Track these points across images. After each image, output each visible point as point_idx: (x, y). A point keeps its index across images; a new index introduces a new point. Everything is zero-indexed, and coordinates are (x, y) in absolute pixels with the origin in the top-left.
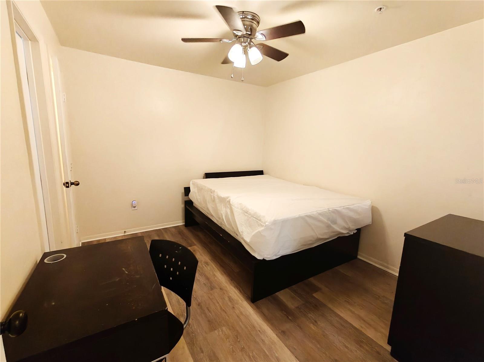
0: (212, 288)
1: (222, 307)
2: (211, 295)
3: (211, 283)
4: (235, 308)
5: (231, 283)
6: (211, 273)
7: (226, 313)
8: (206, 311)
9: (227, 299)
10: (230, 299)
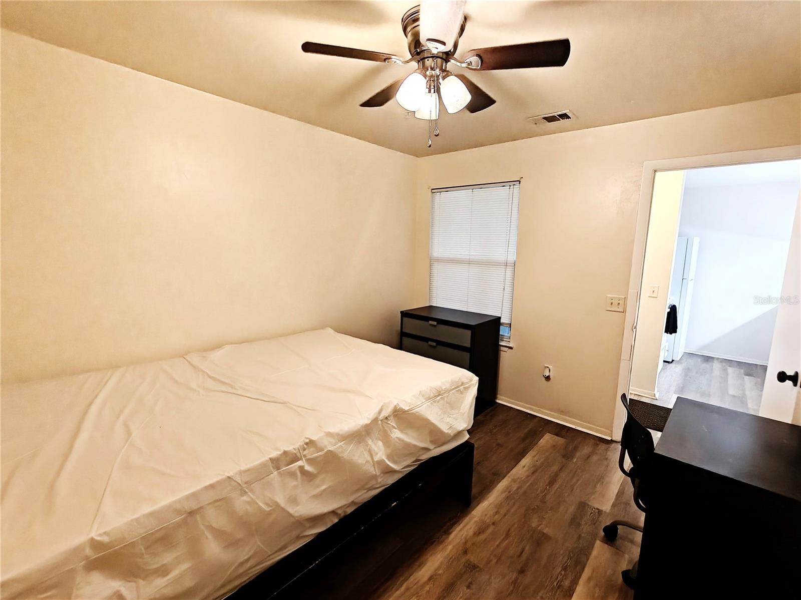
0: (472, 568)
1: (502, 538)
2: (489, 562)
3: (459, 576)
4: (492, 521)
5: (442, 542)
6: (427, 588)
7: (509, 530)
8: (524, 556)
9: (482, 537)
10: (480, 531)
